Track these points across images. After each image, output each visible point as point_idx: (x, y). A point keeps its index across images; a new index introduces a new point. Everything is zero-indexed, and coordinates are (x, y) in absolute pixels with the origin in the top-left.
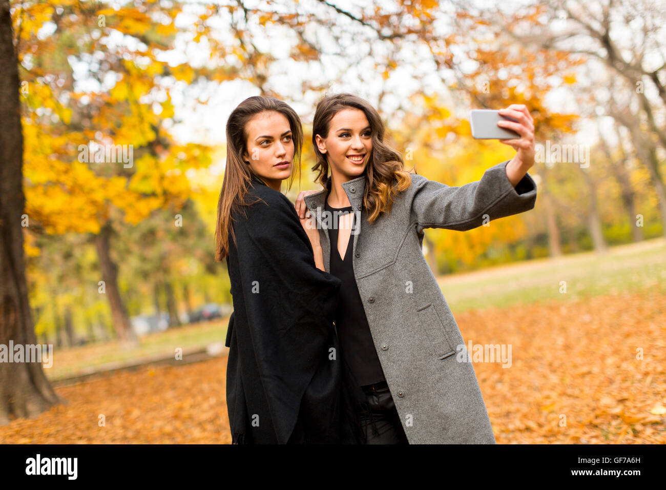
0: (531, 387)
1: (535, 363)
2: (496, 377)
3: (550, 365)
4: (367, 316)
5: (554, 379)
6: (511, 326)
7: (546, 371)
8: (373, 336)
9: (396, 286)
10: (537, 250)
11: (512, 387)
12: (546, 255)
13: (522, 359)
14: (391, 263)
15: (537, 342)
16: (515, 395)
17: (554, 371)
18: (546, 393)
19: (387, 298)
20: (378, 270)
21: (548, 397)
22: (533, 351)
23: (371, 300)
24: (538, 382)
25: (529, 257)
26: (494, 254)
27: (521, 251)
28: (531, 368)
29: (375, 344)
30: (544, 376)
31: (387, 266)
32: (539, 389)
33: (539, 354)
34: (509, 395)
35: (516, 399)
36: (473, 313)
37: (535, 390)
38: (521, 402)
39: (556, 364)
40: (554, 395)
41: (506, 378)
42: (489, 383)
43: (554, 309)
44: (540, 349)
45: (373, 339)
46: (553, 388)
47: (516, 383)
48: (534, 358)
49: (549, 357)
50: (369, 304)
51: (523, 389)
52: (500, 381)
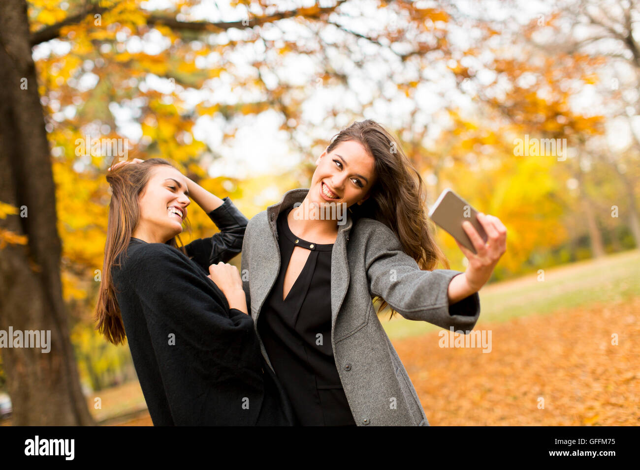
0: (572, 398)
1: (577, 372)
2: (537, 389)
3: (593, 372)
4: (343, 386)
5: (597, 387)
6: (553, 333)
7: (589, 379)
8: (352, 409)
9: (372, 349)
10: (580, 253)
11: (554, 399)
12: (589, 257)
13: (563, 368)
14: (364, 325)
15: (579, 348)
16: (557, 408)
17: (597, 379)
18: (589, 403)
19: (365, 364)
20: (353, 333)
21: (591, 408)
22: (574, 359)
23: (348, 368)
24: (580, 392)
25: (573, 260)
26: (538, 259)
27: (565, 254)
28: (573, 377)
29: (355, 418)
30: (587, 385)
31: (360, 328)
32: (582, 400)
33: (581, 361)
34: (550, 408)
35: (557, 412)
36: (516, 322)
37: (577, 400)
38: (563, 415)
39: (600, 370)
40: (597, 405)
41: (548, 389)
42: (530, 396)
43: (597, 312)
44: (582, 356)
45: (352, 412)
46: (596, 399)
47: (558, 395)
48: (577, 366)
49: (591, 363)
50: (345, 372)
51: (565, 400)
52: (541, 394)
